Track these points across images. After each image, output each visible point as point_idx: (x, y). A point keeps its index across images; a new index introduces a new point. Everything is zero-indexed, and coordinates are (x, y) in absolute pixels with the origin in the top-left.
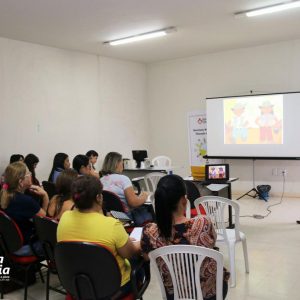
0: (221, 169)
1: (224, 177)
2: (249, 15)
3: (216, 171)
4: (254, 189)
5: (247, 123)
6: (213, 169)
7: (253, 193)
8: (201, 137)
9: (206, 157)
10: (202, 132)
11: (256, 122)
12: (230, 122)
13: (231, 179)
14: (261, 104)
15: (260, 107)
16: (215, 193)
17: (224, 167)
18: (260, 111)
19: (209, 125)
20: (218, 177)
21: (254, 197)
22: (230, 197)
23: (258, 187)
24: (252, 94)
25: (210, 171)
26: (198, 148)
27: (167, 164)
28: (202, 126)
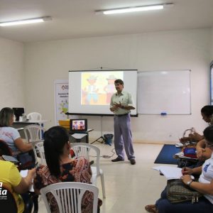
0: (81, 123)
1: (84, 128)
2: (105, 13)
3: (78, 124)
4: (102, 137)
5: (98, 90)
6: (76, 123)
7: (101, 140)
8: (64, 99)
9: (68, 114)
10: (65, 95)
11: (104, 90)
12: (85, 89)
13: (88, 130)
14: (108, 77)
15: (107, 79)
16: (78, 141)
17: (84, 121)
18: (107, 82)
19: (70, 91)
20: (79, 128)
21: (102, 143)
22: (87, 142)
23: (105, 136)
24: (102, 70)
25: (73, 124)
26: (61, 107)
27: (39, 118)
28: (65, 91)
